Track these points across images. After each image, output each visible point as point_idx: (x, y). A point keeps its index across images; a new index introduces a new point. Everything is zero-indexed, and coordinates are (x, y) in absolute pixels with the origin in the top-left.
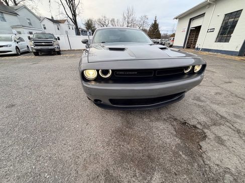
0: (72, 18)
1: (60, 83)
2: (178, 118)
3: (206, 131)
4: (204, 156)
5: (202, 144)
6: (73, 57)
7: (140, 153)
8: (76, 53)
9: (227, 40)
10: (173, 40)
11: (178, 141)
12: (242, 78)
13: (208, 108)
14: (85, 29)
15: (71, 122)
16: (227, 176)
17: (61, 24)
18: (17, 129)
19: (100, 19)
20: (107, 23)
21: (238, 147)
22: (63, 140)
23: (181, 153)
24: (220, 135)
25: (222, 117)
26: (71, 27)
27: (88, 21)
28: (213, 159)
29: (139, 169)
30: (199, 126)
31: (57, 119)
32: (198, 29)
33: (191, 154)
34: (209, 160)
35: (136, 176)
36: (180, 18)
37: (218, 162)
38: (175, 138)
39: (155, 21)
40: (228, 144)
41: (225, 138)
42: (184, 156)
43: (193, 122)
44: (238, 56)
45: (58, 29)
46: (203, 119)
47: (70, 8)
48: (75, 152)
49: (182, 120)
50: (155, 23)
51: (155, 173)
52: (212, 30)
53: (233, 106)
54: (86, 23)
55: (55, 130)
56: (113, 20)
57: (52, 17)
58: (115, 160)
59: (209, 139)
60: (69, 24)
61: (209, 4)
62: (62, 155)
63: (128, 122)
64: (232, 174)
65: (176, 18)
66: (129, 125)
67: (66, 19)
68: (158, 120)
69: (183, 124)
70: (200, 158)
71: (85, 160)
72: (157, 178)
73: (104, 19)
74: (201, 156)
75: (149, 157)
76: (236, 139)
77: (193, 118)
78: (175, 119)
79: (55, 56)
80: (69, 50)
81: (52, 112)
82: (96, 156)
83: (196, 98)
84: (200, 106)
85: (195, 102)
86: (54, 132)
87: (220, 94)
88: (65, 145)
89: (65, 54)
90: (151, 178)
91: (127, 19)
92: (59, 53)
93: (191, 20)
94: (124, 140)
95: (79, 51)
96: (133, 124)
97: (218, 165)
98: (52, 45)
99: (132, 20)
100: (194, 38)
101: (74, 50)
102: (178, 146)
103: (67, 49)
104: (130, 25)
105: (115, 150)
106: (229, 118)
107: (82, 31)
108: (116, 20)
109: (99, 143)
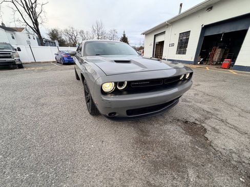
0: (32, 26)
1: (42, 101)
2: (180, 119)
3: (203, 125)
4: (213, 145)
5: (206, 135)
6: (42, 70)
7: (167, 156)
8: (45, 65)
9: (184, 53)
10: (143, 52)
11: (190, 138)
12: (204, 81)
13: (196, 107)
14: (50, 39)
15: (82, 143)
16: (233, 155)
17: (17, 33)
18: (8, 170)
19: (67, 30)
20: (76, 34)
21: (228, 132)
22: (83, 166)
23: (197, 147)
24: (214, 126)
25: (208, 112)
26: (31, 36)
27: (53, 31)
28: (219, 145)
29: (174, 172)
30: (197, 122)
31: (62, 144)
32: (162, 43)
33: (203, 146)
34: (217, 147)
35: (175, 178)
36: (147, 34)
37: (223, 147)
38: (187, 136)
39: (124, 35)
40: (221, 131)
41: (218, 127)
42: (200, 149)
43: (192, 120)
44: (194, 64)
45: (13, 38)
46: (197, 116)
47: (30, 15)
48: (106, 175)
49: (183, 120)
50: (124, 36)
51: (189, 170)
52: (173, 45)
53: (209, 102)
54: (50, 33)
55: (66, 157)
56: (82, 32)
57: (2, 24)
58: (150, 170)
59: (209, 130)
60: (29, 33)
61: (167, 25)
62: (91, 183)
63: (142, 131)
64: (236, 153)
65: (143, 34)
66: (144, 133)
67: (24, 27)
68: (166, 123)
69: (185, 123)
70: (211, 148)
71: (120, 179)
72: (192, 174)
73: (71, 30)
74: (211, 145)
75: (176, 157)
76: (224, 127)
77: (190, 116)
78: (178, 120)
79: (16, 70)
80: (32, 63)
81: (51, 137)
82: (130, 172)
83: (184, 100)
84: (190, 106)
85: (184, 103)
86: (66, 160)
87: (198, 94)
88: (88, 170)
89: (30, 67)
90: (188, 175)
91: (97, 32)
92: (20, 66)
93: (155, 36)
94: (148, 149)
95: (47, 64)
96: (148, 132)
97: (224, 149)
98: (10, 57)
99: (102, 33)
100: (159, 51)
101: (40, 62)
102: (191, 142)
103: (30, 61)
104: (100, 37)
105: (144, 160)
106: (212, 112)
107: (46, 41)
108: (85, 32)
109: (125, 158)
